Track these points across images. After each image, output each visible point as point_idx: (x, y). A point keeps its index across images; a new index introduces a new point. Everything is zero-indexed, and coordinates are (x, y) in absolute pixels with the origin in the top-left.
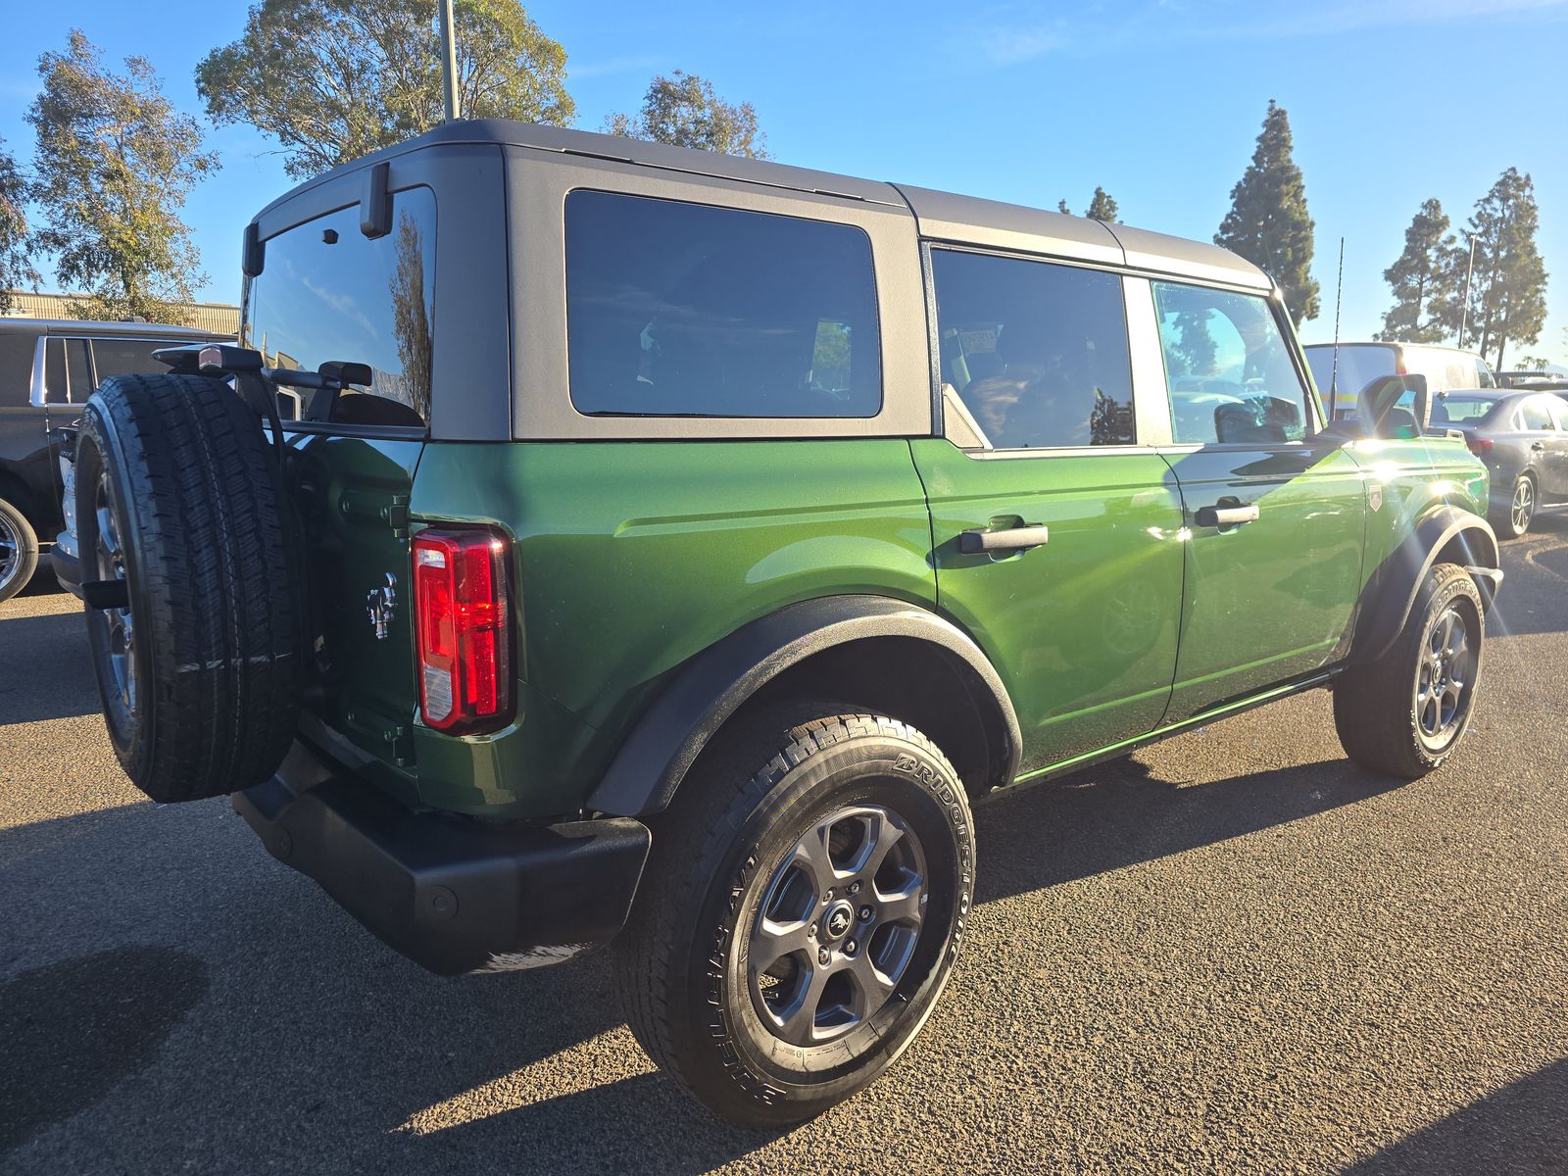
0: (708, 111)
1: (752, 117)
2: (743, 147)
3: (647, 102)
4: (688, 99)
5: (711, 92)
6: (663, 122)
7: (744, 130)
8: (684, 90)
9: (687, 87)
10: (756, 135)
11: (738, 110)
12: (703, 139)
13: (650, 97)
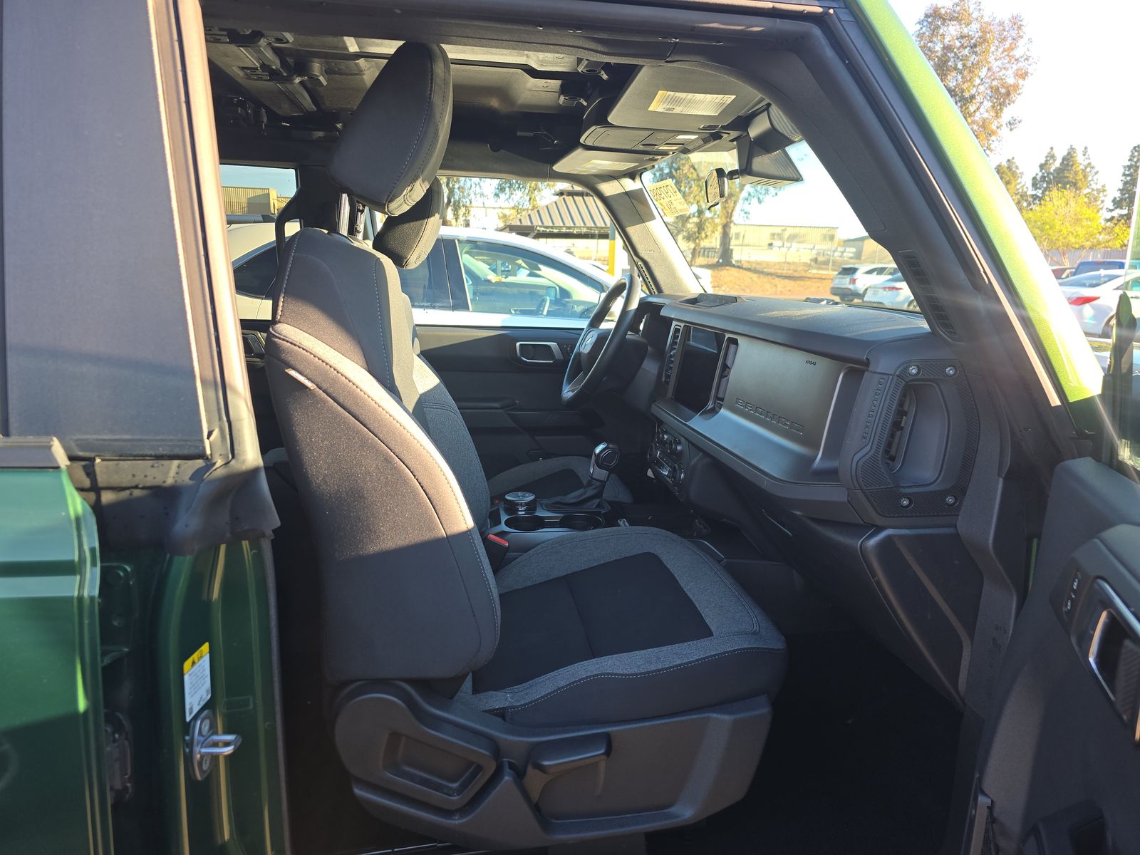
0: (975, 26)
1: (1020, 27)
2: (1006, 53)
3: (919, 27)
4: (956, 19)
5: (980, 10)
6: (931, 42)
7: (1010, 38)
8: (954, 11)
9: (958, 8)
10: (1021, 42)
11: (1007, 21)
12: (966, 52)
13: (921, 23)
